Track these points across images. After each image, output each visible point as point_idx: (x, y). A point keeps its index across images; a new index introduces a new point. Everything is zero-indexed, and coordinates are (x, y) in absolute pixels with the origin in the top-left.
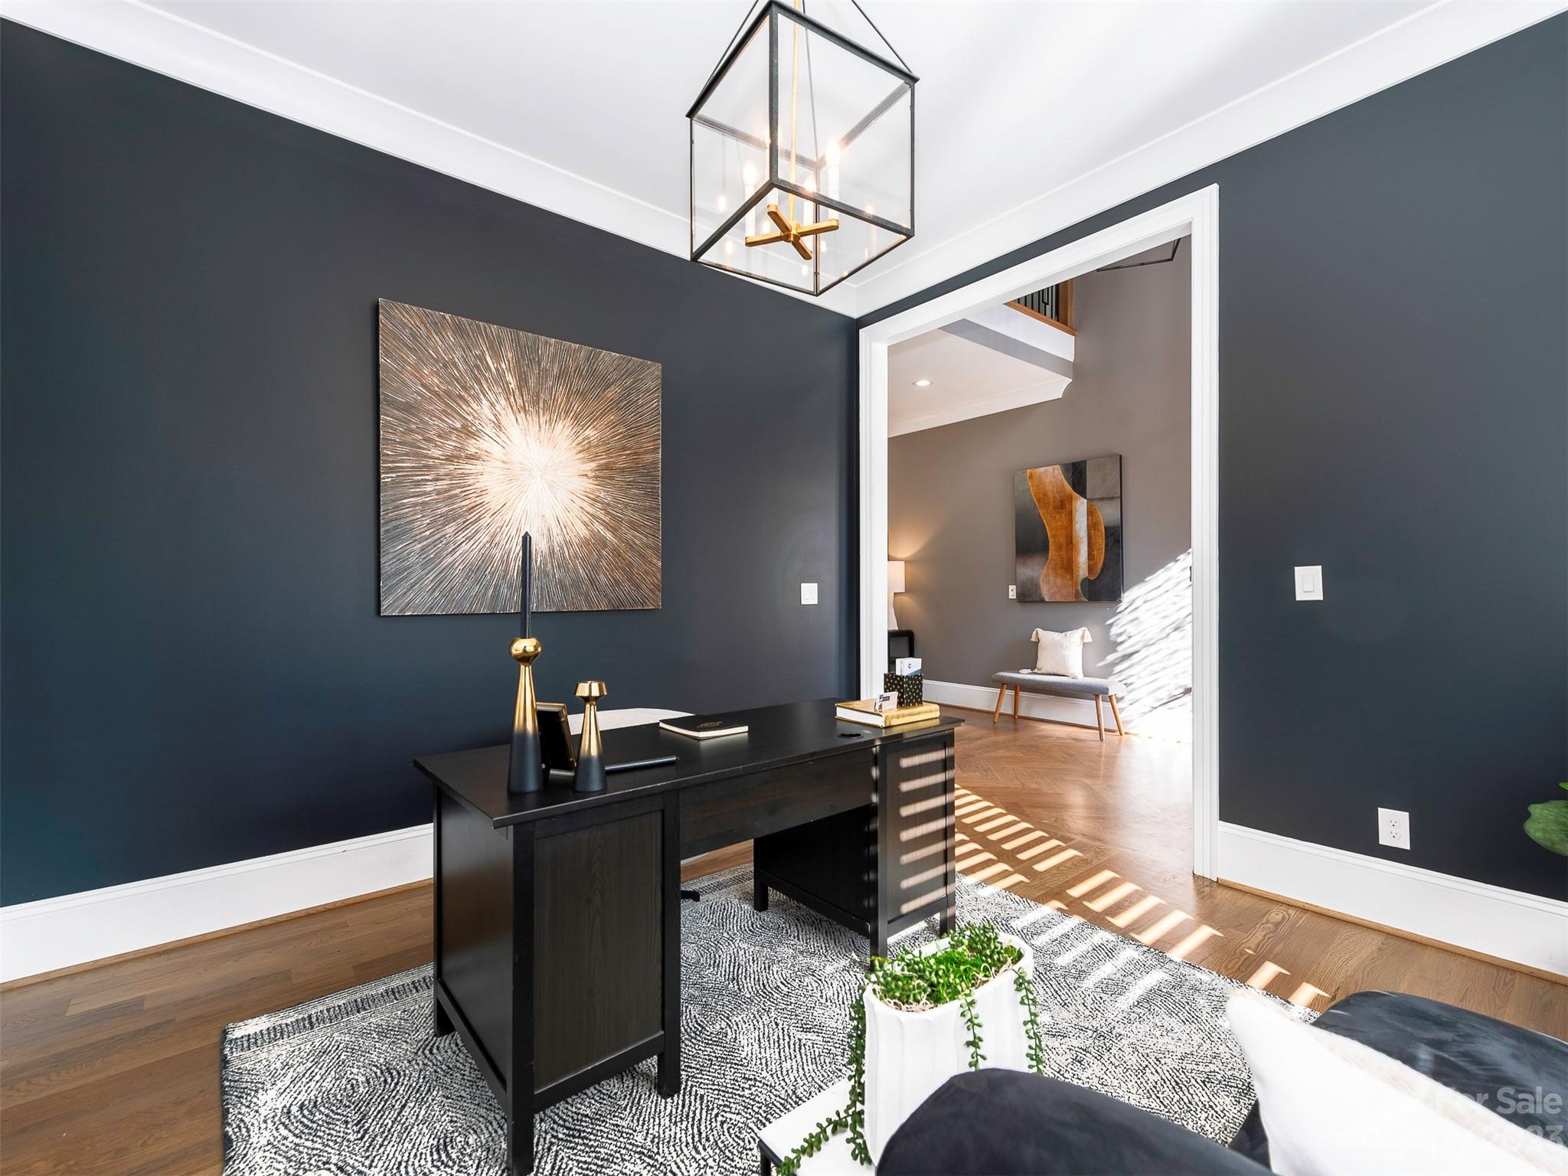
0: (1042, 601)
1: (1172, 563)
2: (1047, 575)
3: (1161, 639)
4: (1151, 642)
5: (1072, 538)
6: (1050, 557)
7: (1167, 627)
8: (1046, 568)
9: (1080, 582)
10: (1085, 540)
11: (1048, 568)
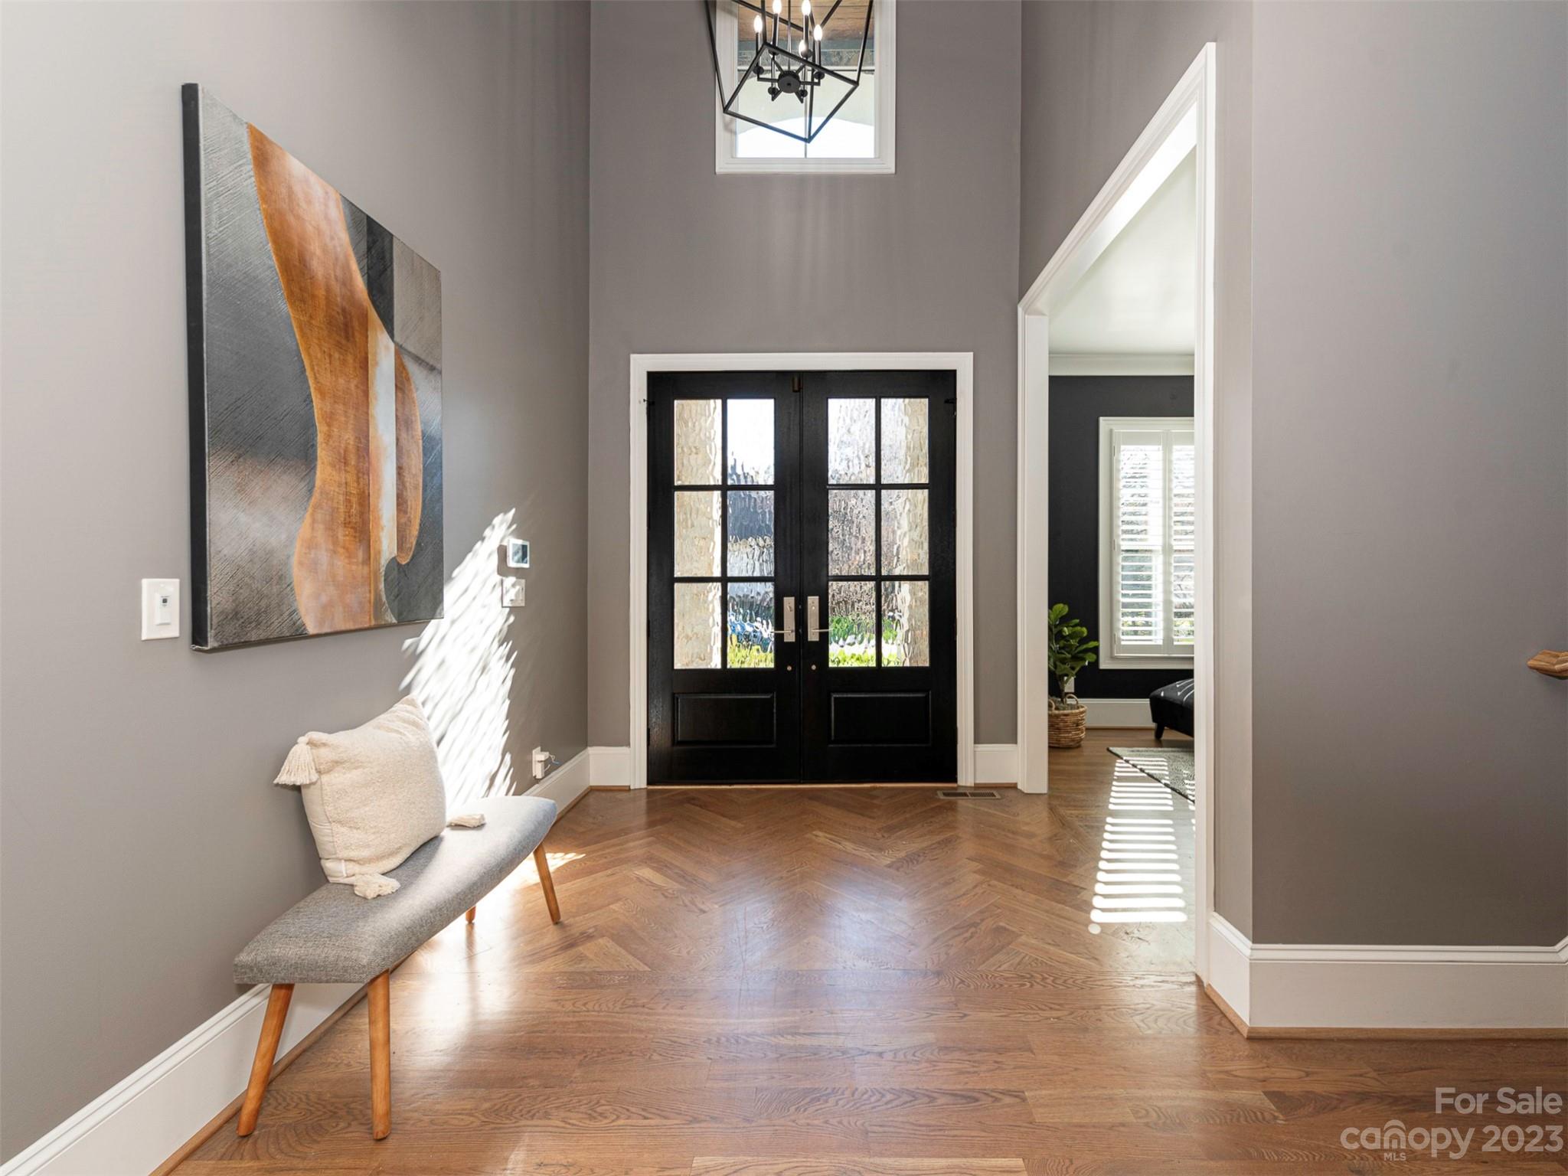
0: (298, 635)
1: (479, 543)
2: (311, 545)
3: (469, 696)
4: (459, 707)
5: (367, 436)
6: (318, 483)
7: (474, 671)
8: (308, 515)
9: (383, 570)
10: (393, 450)
11: (314, 521)
